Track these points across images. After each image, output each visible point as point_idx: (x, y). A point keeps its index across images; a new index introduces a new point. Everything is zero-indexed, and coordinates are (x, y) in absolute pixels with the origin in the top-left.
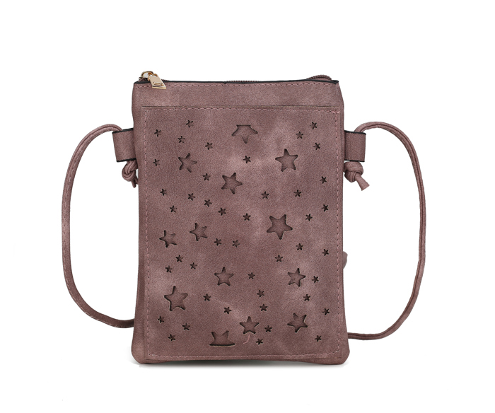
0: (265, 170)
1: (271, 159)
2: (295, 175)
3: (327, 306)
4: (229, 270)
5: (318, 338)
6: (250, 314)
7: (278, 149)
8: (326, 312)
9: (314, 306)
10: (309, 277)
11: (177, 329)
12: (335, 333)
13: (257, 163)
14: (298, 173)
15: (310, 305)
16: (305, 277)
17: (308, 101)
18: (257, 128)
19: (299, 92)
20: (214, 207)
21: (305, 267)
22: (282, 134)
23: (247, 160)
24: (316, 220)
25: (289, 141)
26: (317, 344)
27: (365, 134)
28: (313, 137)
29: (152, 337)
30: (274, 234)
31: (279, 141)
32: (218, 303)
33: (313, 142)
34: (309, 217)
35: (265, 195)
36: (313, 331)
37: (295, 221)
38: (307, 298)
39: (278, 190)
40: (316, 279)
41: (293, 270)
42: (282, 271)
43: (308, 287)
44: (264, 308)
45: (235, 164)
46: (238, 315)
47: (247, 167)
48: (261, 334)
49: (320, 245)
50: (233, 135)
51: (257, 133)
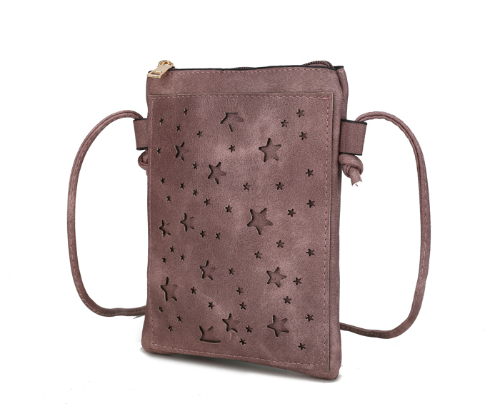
0: (249, 160)
1: (254, 149)
2: (277, 166)
3: (311, 311)
4: (211, 263)
5: (302, 347)
6: (231, 312)
7: (262, 138)
8: (309, 318)
9: (295, 309)
10: (291, 278)
11: (173, 320)
12: (320, 343)
13: (241, 152)
14: (280, 164)
15: (291, 308)
16: (286, 277)
17: (297, 87)
18: (243, 116)
19: (287, 78)
20: (200, 198)
21: (286, 266)
22: (266, 123)
23: (232, 148)
24: (299, 217)
25: (273, 130)
26: (300, 353)
27: (366, 124)
28: (299, 125)
29: (156, 326)
30: (253, 228)
31: (263, 130)
32: (203, 297)
33: (298, 131)
34: (291, 213)
35: (246, 186)
36: (296, 338)
37: (276, 216)
38: (287, 300)
39: (259, 182)
40: (297, 281)
41: (273, 269)
42: (261, 269)
43: (288, 288)
44: (243, 306)
45: (220, 153)
46: (220, 311)
47: (231, 157)
48: (243, 334)
49: (304, 243)
50: (222, 122)
51: (242, 121)
